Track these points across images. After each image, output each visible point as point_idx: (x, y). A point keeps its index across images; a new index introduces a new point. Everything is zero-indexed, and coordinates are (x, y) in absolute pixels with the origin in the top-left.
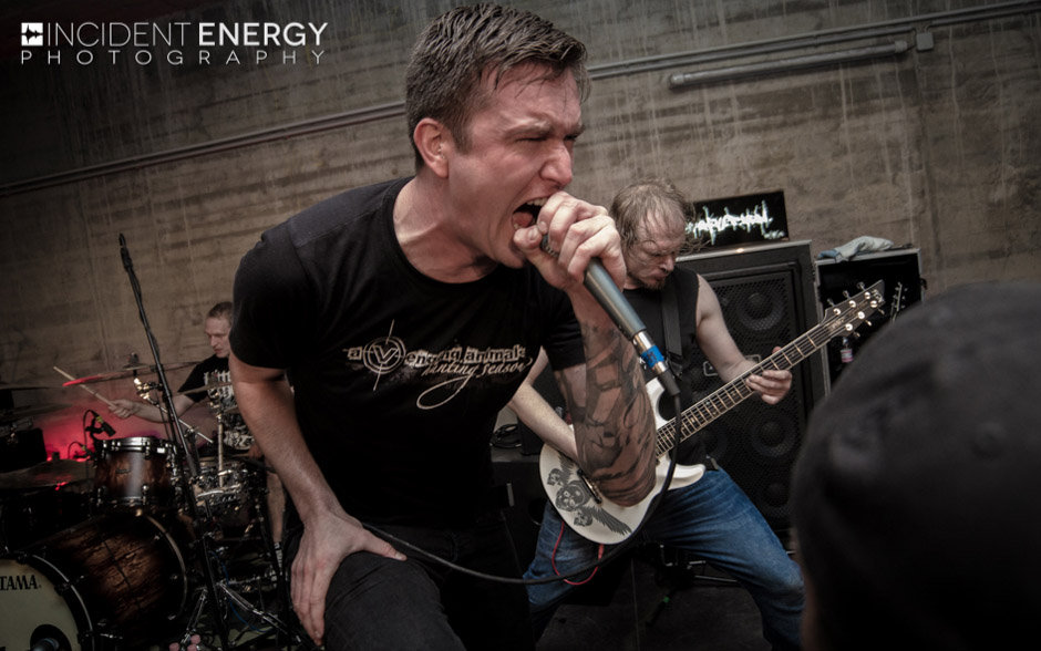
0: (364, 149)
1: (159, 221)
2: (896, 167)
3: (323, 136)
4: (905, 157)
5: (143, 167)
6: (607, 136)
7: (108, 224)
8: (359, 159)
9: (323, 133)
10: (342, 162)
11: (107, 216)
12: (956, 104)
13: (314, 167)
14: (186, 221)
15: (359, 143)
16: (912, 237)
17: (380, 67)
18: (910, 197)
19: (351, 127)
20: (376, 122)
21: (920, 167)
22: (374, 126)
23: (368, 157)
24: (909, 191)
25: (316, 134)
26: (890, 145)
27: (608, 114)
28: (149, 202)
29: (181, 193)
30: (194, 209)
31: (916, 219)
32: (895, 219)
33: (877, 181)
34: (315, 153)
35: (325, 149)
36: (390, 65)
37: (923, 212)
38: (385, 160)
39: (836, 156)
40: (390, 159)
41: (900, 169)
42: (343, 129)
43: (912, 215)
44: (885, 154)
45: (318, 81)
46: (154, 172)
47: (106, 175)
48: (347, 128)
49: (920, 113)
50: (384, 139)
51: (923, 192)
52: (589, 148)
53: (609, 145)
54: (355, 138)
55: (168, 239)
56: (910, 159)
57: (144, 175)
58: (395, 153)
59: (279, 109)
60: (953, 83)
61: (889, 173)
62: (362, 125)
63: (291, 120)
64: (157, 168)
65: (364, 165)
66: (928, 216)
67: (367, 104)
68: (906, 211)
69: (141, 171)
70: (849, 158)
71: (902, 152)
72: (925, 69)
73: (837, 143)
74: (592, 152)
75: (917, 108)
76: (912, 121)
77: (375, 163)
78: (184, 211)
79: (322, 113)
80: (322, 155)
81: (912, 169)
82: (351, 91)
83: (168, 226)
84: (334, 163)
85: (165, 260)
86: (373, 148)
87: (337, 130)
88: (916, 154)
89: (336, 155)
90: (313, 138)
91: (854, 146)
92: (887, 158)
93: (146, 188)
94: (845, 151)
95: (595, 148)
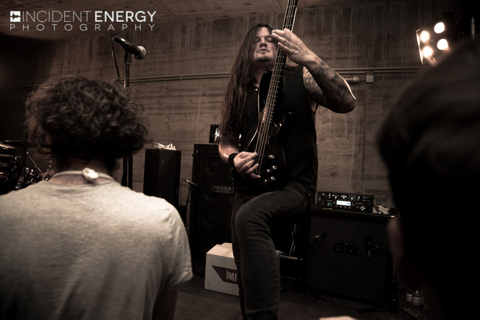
0: (150, 92)
2: (350, 131)
4: (354, 128)
8: (148, 95)
12: (381, 108)
15: (149, 89)
16: (352, 163)
17: (162, 62)
18: (354, 146)
19: (148, 83)
21: (360, 133)
23: (150, 95)
24: (354, 143)
26: (348, 121)
31: (355, 156)
32: (345, 154)
33: (340, 136)
35: (138, 90)
36: (165, 62)
37: (359, 153)
39: (324, 122)
40: (158, 97)
41: (351, 133)
43: (353, 153)
44: (346, 125)
45: (140, 64)
49: (364, 109)
50: (157, 89)
51: (360, 144)
54: (148, 87)
56: (357, 129)
58: (160, 95)
60: (381, 99)
61: (346, 133)
65: (149, 97)
66: (361, 155)
67: (155, 75)
68: (351, 151)
70: (329, 124)
71: (354, 125)
72: (369, 91)
73: (325, 117)
75: (363, 107)
76: (360, 113)
81: (356, 133)
82: (150, 70)
86: (153, 92)
87: (143, 83)
88: (359, 127)
89: (141, 92)
91: (333, 120)
92: (346, 127)
94: (328, 121)
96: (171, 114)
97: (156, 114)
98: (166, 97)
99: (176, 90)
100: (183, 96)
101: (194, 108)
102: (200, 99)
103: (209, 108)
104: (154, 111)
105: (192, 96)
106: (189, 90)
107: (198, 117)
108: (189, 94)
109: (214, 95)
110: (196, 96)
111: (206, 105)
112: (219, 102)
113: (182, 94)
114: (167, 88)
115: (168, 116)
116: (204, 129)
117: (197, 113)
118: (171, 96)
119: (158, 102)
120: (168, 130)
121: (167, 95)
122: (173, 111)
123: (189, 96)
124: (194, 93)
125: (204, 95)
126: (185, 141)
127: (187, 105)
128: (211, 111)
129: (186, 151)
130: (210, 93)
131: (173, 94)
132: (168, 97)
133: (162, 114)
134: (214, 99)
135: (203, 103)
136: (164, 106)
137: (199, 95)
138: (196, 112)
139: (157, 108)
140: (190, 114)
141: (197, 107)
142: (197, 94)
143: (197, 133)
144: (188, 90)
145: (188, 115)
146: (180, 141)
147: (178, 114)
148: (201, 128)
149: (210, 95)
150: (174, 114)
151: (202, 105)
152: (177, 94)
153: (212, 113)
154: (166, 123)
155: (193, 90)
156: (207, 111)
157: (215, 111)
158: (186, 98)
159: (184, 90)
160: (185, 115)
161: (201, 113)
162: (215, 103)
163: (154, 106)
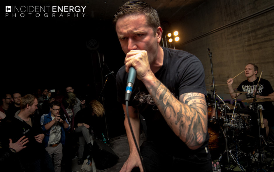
1: (244, 38)
5: (239, 23)
11: (231, 38)
14: (251, 38)
28: (241, 33)
29: (250, 29)
30: (254, 34)
46: (242, 24)
47: (231, 26)
55: (246, 44)
64: (243, 22)
69: (239, 24)
78: (251, 35)
83: (246, 40)
85: (246, 50)
93: (241, 29)
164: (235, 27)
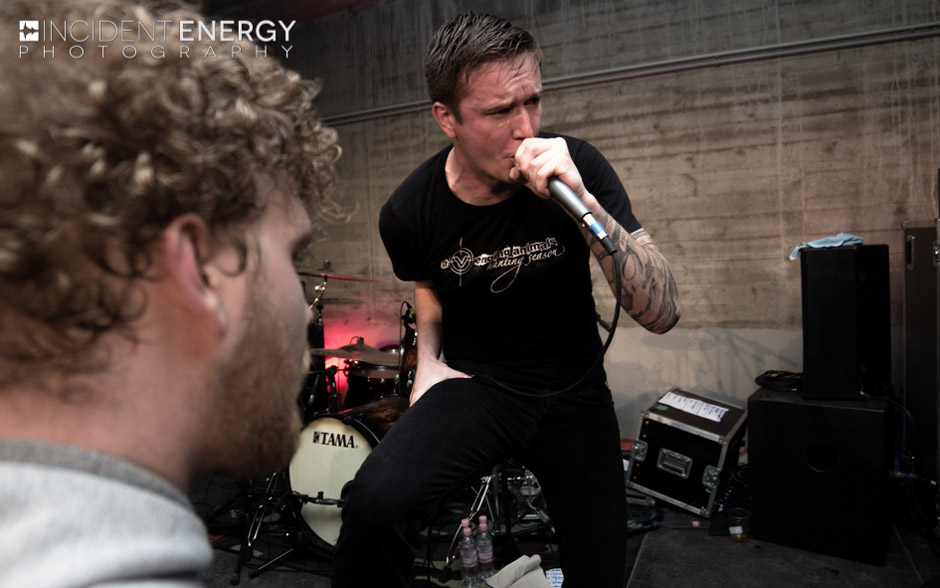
0: (627, 104)
3: (589, 90)
5: (422, 111)
6: (880, 101)
7: (388, 158)
8: (622, 112)
9: (591, 87)
10: (606, 115)
11: (387, 151)
13: (579, 117)
15: (624, 98)
17: (652, 28)
19: (618, 83)
20: (642, 79)
22: (641, 82)
23: (630, 111)
25: (584, 88)
27: (884, 79)
28: (424, 142)
34: (581, 104)
35: (590, 102)
36: (661, 27)
38: (648, 114)
40: (654, 113)
42: (610, 84)
45: (591, 38)
47: (390, 116)
48: (614, 83)
50: (649, 95)
52: (860, 114)
53: (882, 111)
54: (621, 93)
57: (423, 117)
58: (658, 108)
59: (551, 63)
62: (628, 81)
63: (561, 74)
65: (626, 118)
67: (636, 61)
69: (420, 115)
74: (862, 118)
77: (637, 117)
79: (591, 68)
80: (587, 107)
82: (621, 49)
84: (598, 115)
86: (637, 103)
87: (604, 85)
89: (601, 107)
90: (580, 91)
93: (424, 129)
95: (866, 113)
96: (698, 152)
97: (654, 157)
98: (676, 112)
99: (705, 93)
100: (728, 106)
101: (765, 132)
102: (780, 109)
103: (807, 128)
104: (648, 151)
105: (754, 102)
106: (744, 89)
107: (779, 155)
108: (746, 97)
109: (819, 96)
110: (766, 101)
111: (799, 122)
112: (836, 112)
113: (724, 100)
114: (677, 91)
115: (690, 160)
116: (799, 182)
117: (774, 144)
118: (692, 110)
119: (656, 127)
120: (695, 193)
121: (680, 106)
122: (704, 146)
123: (746, 104)
124: (757, 96)
125: (788, 97)
126: (747, 217)
127: (743, 126)
128: (815, 135)
129: (754, 238)
130: (807, 89)
131: (698, 103)
132: (684, 110)
133: (671, 156)
134: (820, 105)
135: (788, 117)
136: (676, 134)
137: (775, 99)
138: (770, 141)
139: (653, 143)
140: (754, 147)
141: (773, 130)
142: (769, 96)
143: (781, 193)
144: (739, 89)
145: (748, 151)
146: (732, 217)
147: (718, 151)
148: (792, 179)
149: (806, 97)
150: (708, 152)
151: (786, 123)
152: (709, 101)
153: (818, 140)
154: (687, 176)
155: (754, 88)
156: (803, 135)
157: (826, 134)
158: (736, 109)
159: (728, 91)
160: (740, 152)
161: (785, 144)
162: (823, 113)
163: (644, 138)
164: (405, 122)
